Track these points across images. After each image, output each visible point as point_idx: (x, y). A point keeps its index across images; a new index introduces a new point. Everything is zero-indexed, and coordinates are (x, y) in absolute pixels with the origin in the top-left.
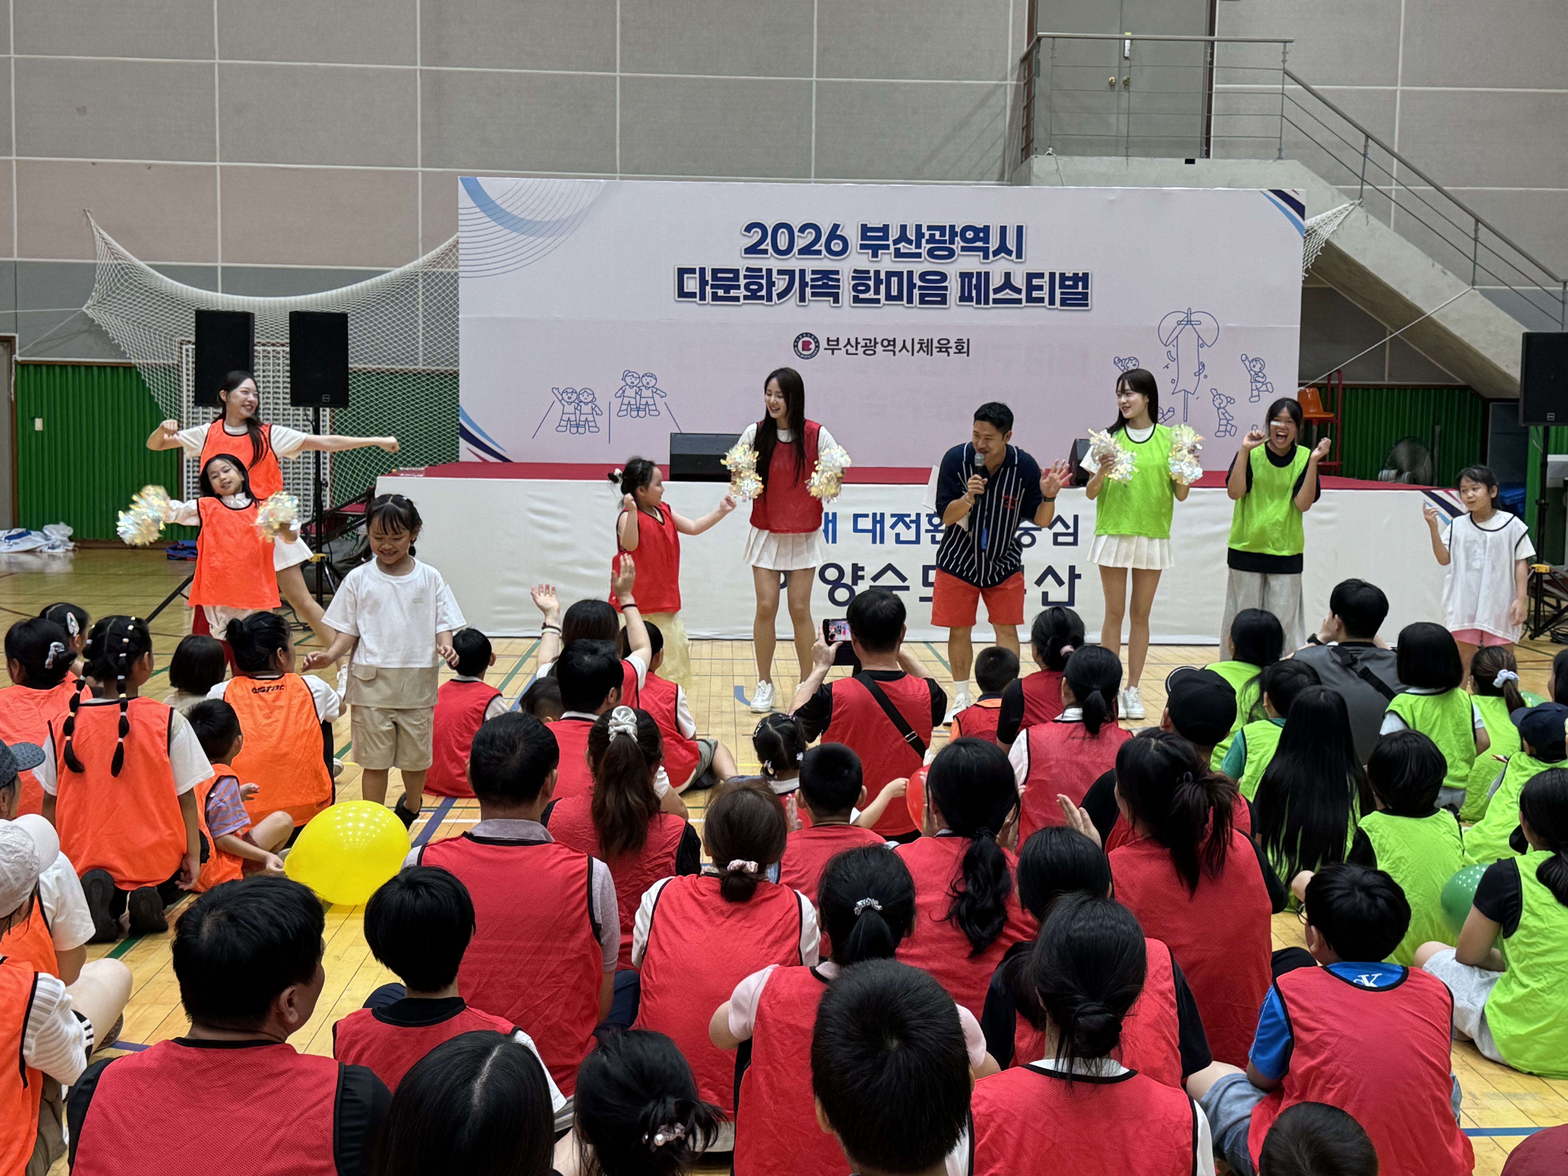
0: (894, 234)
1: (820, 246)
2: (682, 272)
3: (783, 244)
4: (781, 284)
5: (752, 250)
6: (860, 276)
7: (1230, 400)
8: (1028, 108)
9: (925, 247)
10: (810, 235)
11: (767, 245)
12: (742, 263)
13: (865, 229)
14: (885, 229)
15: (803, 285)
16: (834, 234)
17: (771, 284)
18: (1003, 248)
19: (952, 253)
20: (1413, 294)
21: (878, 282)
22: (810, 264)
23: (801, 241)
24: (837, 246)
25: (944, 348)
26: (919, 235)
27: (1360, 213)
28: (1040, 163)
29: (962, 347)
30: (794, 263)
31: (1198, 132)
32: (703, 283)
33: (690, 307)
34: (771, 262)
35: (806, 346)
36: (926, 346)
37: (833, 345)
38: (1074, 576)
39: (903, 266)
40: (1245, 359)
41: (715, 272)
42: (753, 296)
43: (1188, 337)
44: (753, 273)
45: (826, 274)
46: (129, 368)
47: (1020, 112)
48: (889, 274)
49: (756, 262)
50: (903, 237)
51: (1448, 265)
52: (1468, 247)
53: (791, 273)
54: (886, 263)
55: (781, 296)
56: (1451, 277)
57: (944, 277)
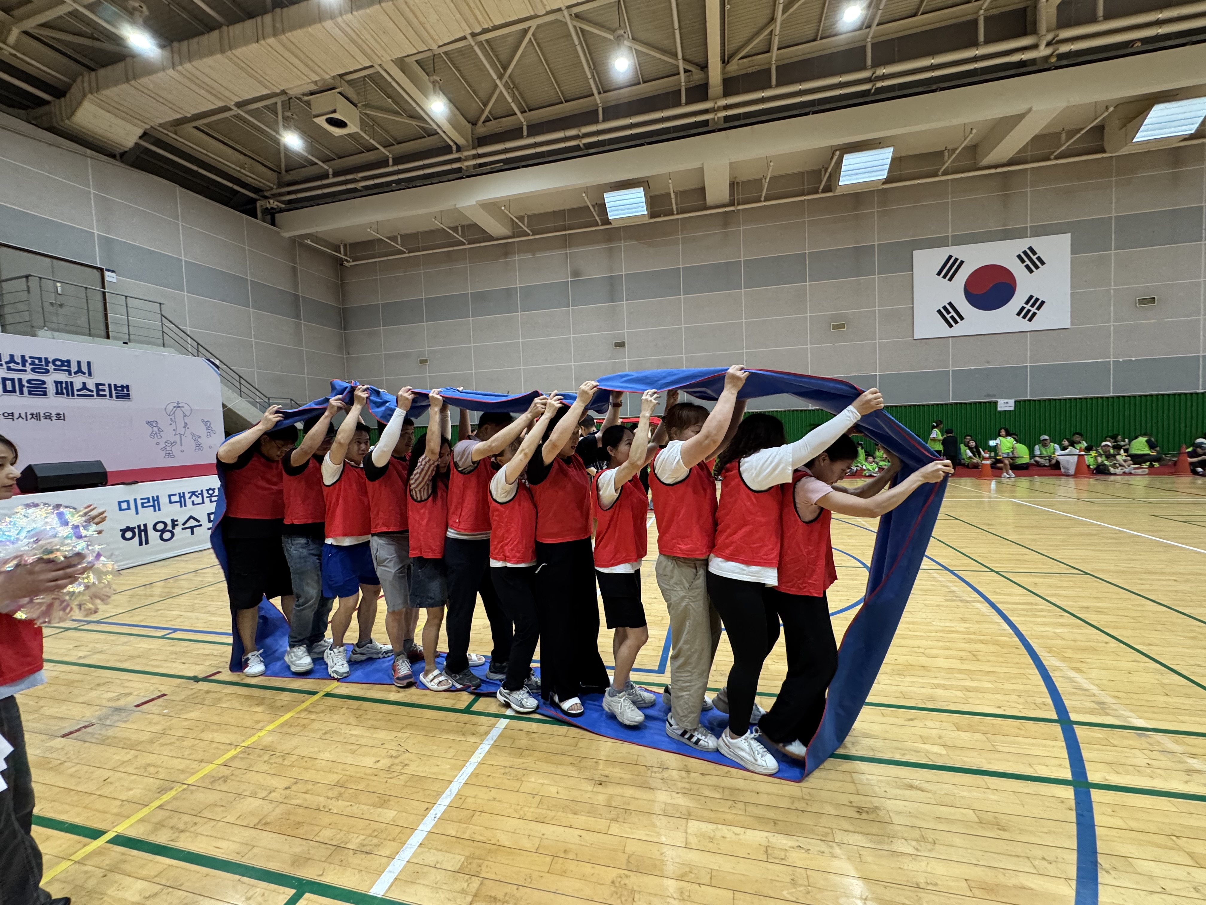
0: (5, 359)
7: (200, 437)
19: (47, 372)
25: (48, 417)
26: (24, 360)
39: (14, 375)
43: (179, 412)
48: (4, 379)
50: (12, 361)
54: (2, 373)
56: (235, 395)
57: (43, 382)
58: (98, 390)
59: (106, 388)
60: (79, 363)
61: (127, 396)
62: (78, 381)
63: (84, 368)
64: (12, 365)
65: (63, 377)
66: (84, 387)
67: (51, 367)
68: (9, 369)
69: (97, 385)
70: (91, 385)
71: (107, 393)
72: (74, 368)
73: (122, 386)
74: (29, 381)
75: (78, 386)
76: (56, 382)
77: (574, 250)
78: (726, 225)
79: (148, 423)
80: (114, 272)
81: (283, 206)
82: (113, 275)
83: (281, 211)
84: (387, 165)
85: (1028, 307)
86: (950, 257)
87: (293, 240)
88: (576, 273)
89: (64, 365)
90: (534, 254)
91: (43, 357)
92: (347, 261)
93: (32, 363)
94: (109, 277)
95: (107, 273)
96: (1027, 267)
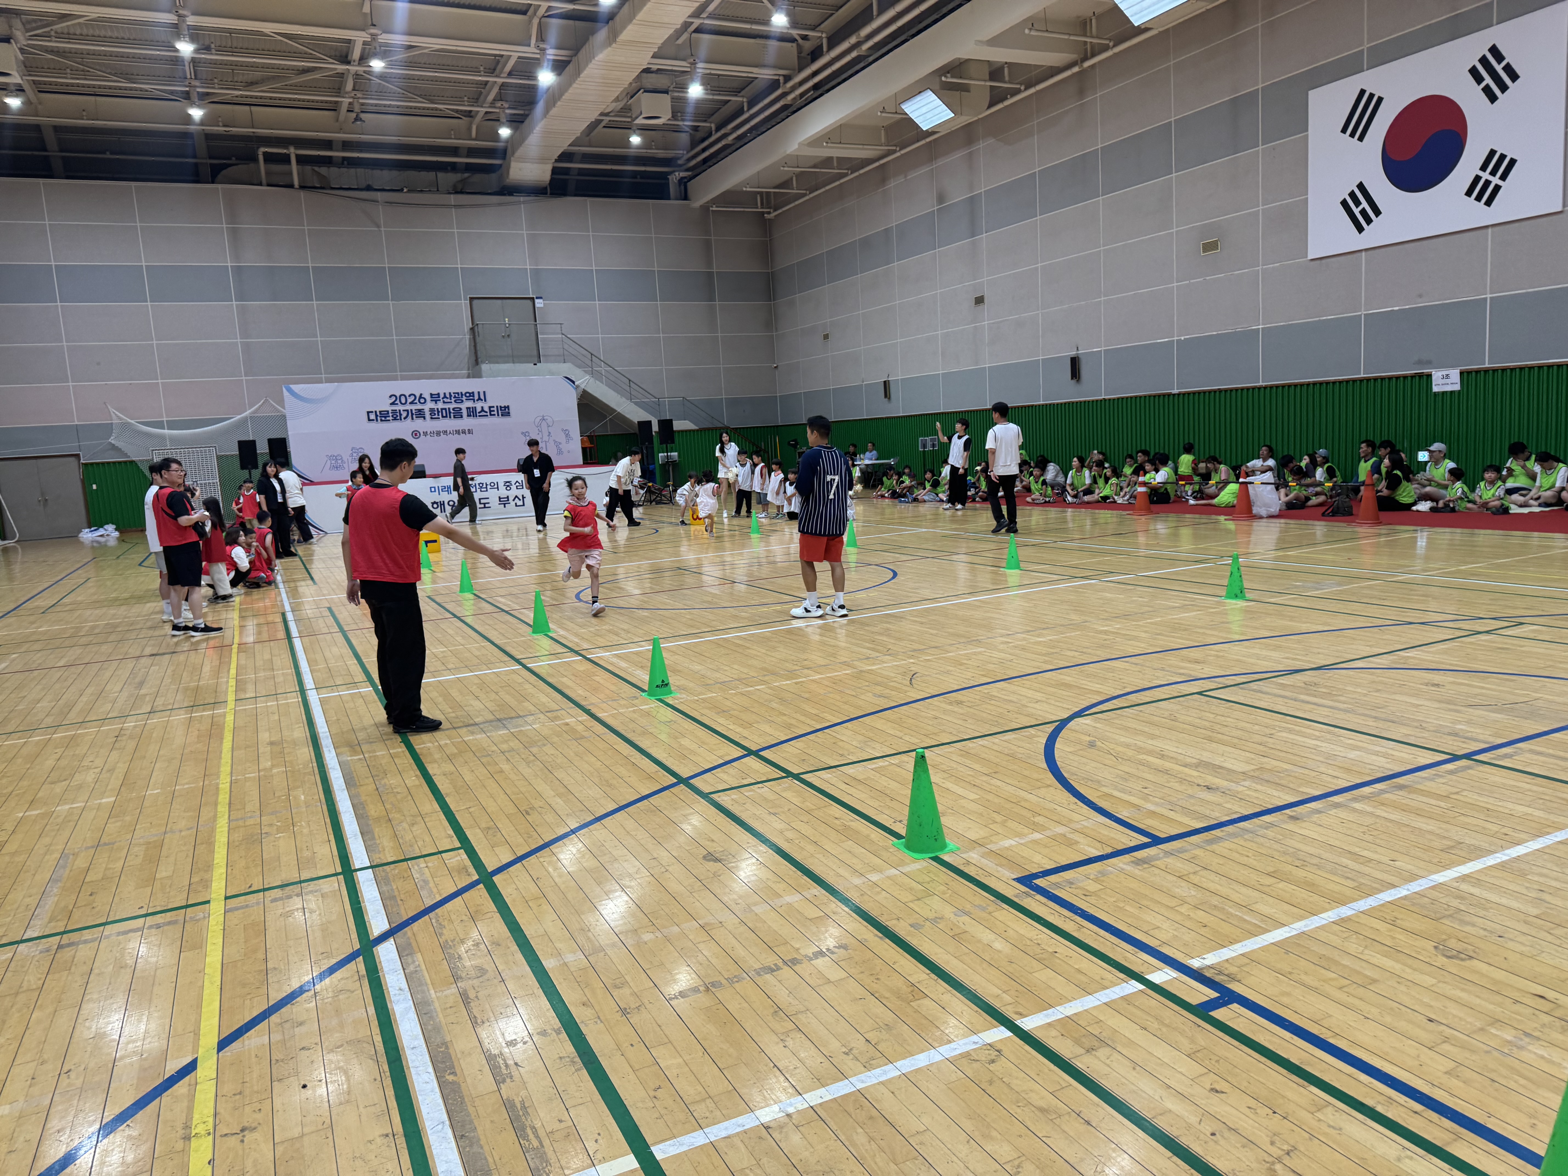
0: (442, 396)
1: (417, 401)
2: (368, 413)
3: (403, 401)
4: (404, 414)
5: (393, 404)
6: (432, 410)
7: (560, 443)
8: (475, 346)
9: (453, 400)
10: (412, 398)
11: (398, 402)
12: (390, 408)
13: (431, 395)
14: (438, 394)
15: (412, 414)
16: (421, 397)
17: (401, 415)
18: (479, 399)
19: (462, 401)
20: (613, 405)
21: (438, 412)
22: (414, 407)
23: (410, 400)
24: (422, 401)
25: (464, 432)
26: (451, 396)
27: (592, 380)
28: (485, 367)
29: (470, 432)
30: (408, 407)
31: (535, 353)
32: (377, 416)
33: (373, 425)
34: (400, 408)
35: (416, 435)
36: (458, 432)
37: (425, 434)
38: (523, 498)
39: (447, 406)
40: (563, 430)
41: (380, 412)
42: (395, 419)
43: (544, 424)
44: (394, 412)
45: (420, 410)
46: (132, 462)
47: (473, 348)
48: (442, 409)
49: (394, 408)
50: (445, 397)
51: (622, 395)
52: (628, 388)
53: (407, 411)
54: (440, 405)
55: (405, 418)
56: (624, 399)
57: (461, 409)
58: (491, 411)
59: (495, 409)
60: (479, 393)
61: (508, 414)
62: (479, 405)
63: (482, 397)
64: (445, 400)
65: (470, 404)
66: (483, 410)
67: (464, 398)
68: (444, 402)
69: (490, 407)
70: (486, 409)
71: (495, 413)
72: (476, 397)
73: (505, 407)
74: (453, 409)
75: (479, 410)
76: (468, 408)
77: (940, 163)
78: (1081, 92)
79: (522, 433)
80: (541, 298)
81: (690, 173)
82: (541, 301)
83: (690, 179)
85: (1485, 176)
86: (1363, 92)
87: (705, 208)
88: (941, 199)
89: (470, 395)
90: (906, 177)
91: (459, 391)
92: (769, 213)
93: (455, 397)
94: (539, 303)
95: (537, 301)
96: (1486, 90)
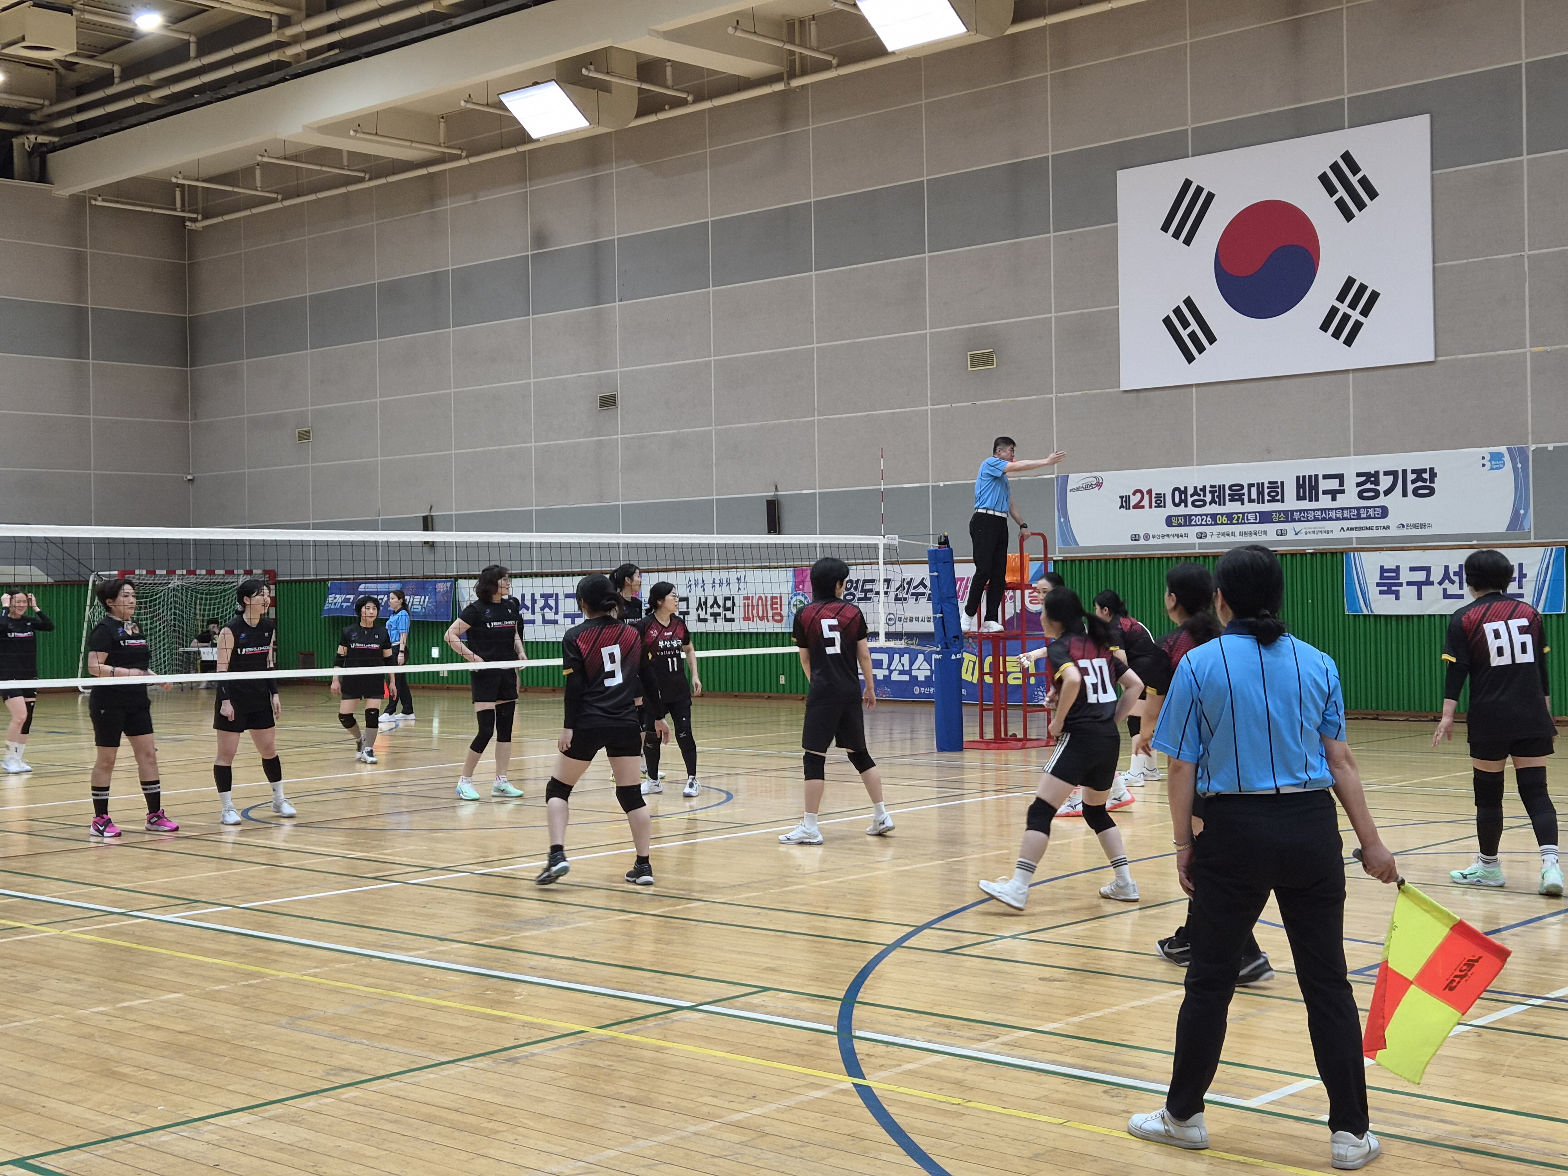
77: (541, 185)
78: (785, 120)
81: (56, 139)
83: (54, 148)
84: (186, 59)
85: (1343, 308)
86: (1187, 184)
87: (79, 201)
88: (540, 239)
90: (475, 197)
92: (195, 220)
96: (1340, 203)
